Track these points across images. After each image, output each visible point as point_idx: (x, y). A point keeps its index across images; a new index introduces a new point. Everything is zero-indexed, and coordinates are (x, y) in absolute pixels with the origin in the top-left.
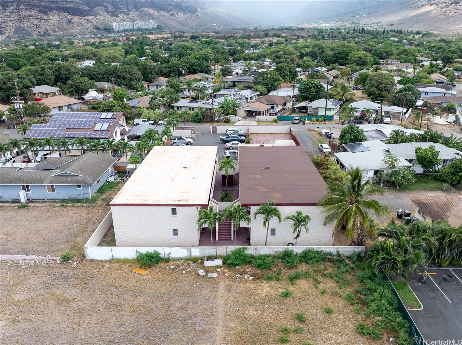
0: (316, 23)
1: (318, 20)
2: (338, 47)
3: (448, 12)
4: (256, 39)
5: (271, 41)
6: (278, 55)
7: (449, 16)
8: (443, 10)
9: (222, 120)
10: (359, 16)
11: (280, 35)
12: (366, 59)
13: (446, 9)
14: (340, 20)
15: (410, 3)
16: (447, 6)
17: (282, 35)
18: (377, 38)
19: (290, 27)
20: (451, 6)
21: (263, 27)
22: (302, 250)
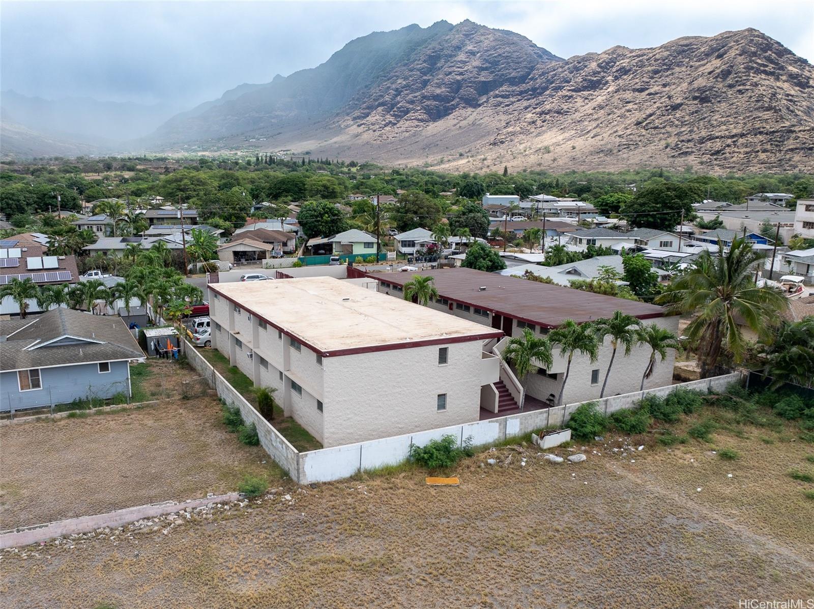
0: (187, 150)
1: (189, 145)
2: (259, 179)
3: (385, 137)
4: (91, 174)
5: (120, 176)
6: (180, 186)
7: (387, 142)
8: (377, 133)
9: (200, 269)
10: (254, 140)
11: (133, 167)
12: (334, 188)
13: (380, 132)
14: (226, 147)
15: (328, 122)
16: (381, 128)
17: (137, 167)
18: (296, 171)
19: (143, 157)
20: (385, 128)
21: (92, 156)
22: (667, 393)
